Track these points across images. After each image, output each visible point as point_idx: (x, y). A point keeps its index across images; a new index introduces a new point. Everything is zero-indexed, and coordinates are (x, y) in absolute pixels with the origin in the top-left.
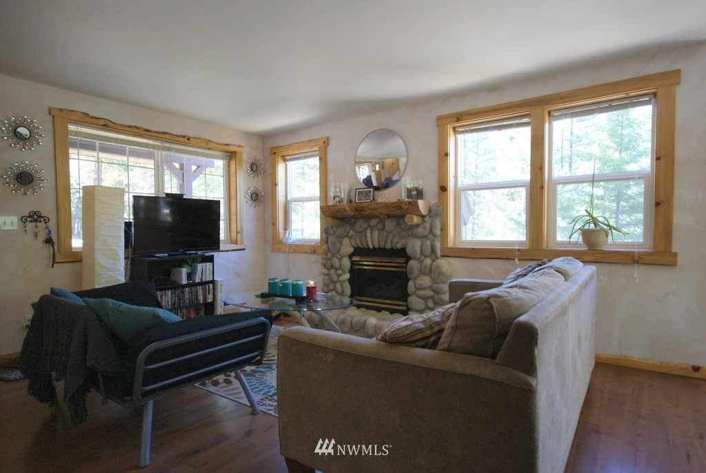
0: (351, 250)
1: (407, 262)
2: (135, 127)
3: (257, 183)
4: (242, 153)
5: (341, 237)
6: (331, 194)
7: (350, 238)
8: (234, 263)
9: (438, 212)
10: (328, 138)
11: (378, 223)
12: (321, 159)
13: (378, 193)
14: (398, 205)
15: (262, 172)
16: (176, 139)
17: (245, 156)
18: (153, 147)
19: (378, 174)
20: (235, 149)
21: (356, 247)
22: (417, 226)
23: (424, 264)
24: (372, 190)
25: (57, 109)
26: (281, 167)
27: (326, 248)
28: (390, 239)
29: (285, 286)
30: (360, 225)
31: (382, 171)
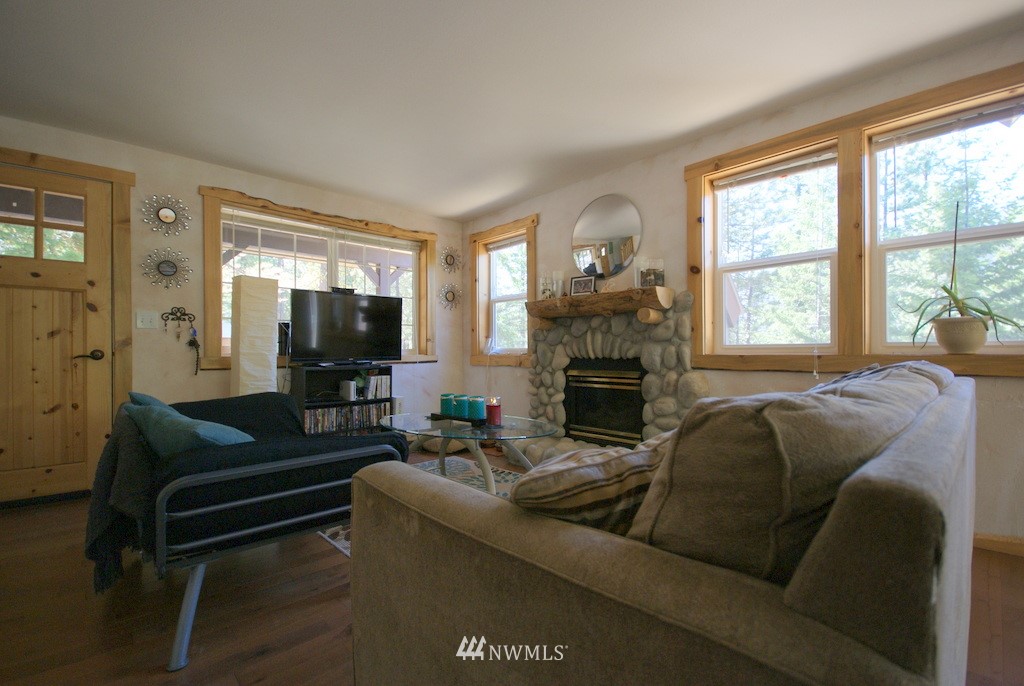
0: (567, 361)
1: (641, 378)
2: (301, 209)
3: (454, 279)
4: (434, 242)
5: (553, 345)
6: (541, 288)
7: (565, 345)
8: (422, 378)
9: (689, 304)
10: (538, 216)
11: (601, 325)
12: (529, 244)
13: (600, 283)
14: (627, 296)
15: (460, 266)
16: (352, 223)
17: (438, 246)
18: (324, 234)
19: (604, 261)
20: (426, 237)
21: (573, 357)
22: (656, 325)
23: (666, 380)
24: (593, 278)
25: (208, 188)
26: (482, 260)
27: (535, 360)
28: (617, 345)
29: (460, 403)
30: (578, 327)
31: (609, 256)
